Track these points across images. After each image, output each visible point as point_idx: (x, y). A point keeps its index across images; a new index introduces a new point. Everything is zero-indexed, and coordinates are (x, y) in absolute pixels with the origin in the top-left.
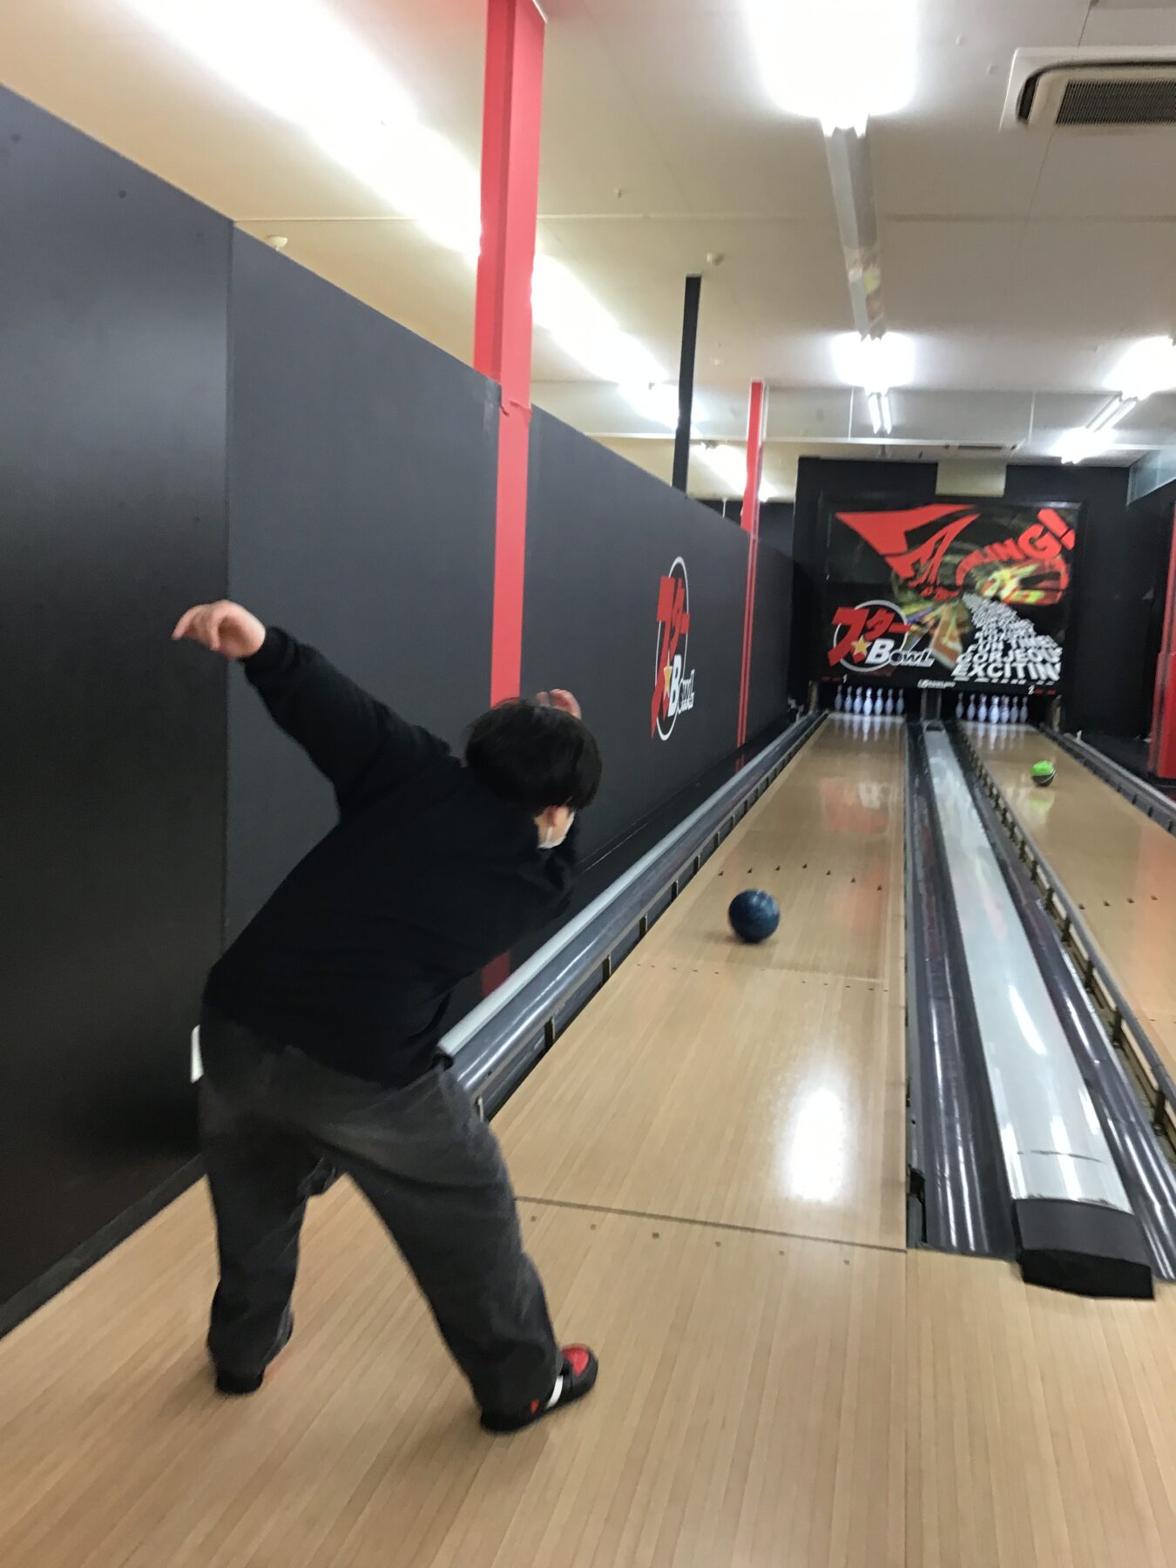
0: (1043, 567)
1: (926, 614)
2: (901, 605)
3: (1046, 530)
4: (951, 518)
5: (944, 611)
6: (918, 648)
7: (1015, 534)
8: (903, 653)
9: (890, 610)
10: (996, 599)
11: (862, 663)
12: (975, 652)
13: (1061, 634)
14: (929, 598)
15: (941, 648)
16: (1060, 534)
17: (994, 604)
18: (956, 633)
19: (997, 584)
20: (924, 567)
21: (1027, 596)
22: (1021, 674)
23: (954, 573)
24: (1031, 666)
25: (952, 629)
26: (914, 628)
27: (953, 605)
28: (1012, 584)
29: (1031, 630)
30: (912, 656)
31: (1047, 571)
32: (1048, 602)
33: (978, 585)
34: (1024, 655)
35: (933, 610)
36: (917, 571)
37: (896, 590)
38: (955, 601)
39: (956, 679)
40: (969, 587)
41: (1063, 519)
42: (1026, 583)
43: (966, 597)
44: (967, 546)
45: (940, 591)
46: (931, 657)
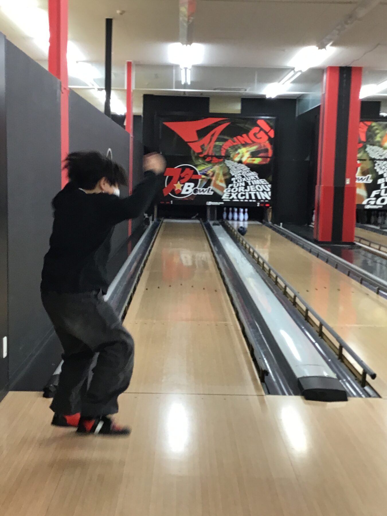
0: (260, 147)
1: (208, 170)
2: (196, 166)
3: (261, 129)
4: (217, 124)
5: (217, 168)
6: (206, 187)
7: (247, 131)
8: (199, 189)
9: (192, 169)
10: (240, 162)
11: (180, 195)
12: (232, 187)
13: (270, 178)
14: (209, 162)
15: (216, 185)
16: (267, 131)
17: (240, 164)
18: (223, 179)
19: (240, 155)
20: (206, 148)
21: (254, 160)
22: (253, 197)
23: (221, 150)
24: (257, 193)
25: (221, 177)
26: (203, 176)
27: (221, 165)
28: (247, 155)
29: (257, 177)
30: (203, 190)
31: (263, 148)
32: (264, 163)
33: (231, 156)
34: (254, 188)
35: (211, 169)
36: (203, 149)
37: (193, 158)
38: (221, 164)
39: (224, 200)
40: (228, 157)
41: (268, 124)
42: (254, 155)
43: (227, 162)
44: (226, 137)
45: (214, 159)
46: (212, 190)
